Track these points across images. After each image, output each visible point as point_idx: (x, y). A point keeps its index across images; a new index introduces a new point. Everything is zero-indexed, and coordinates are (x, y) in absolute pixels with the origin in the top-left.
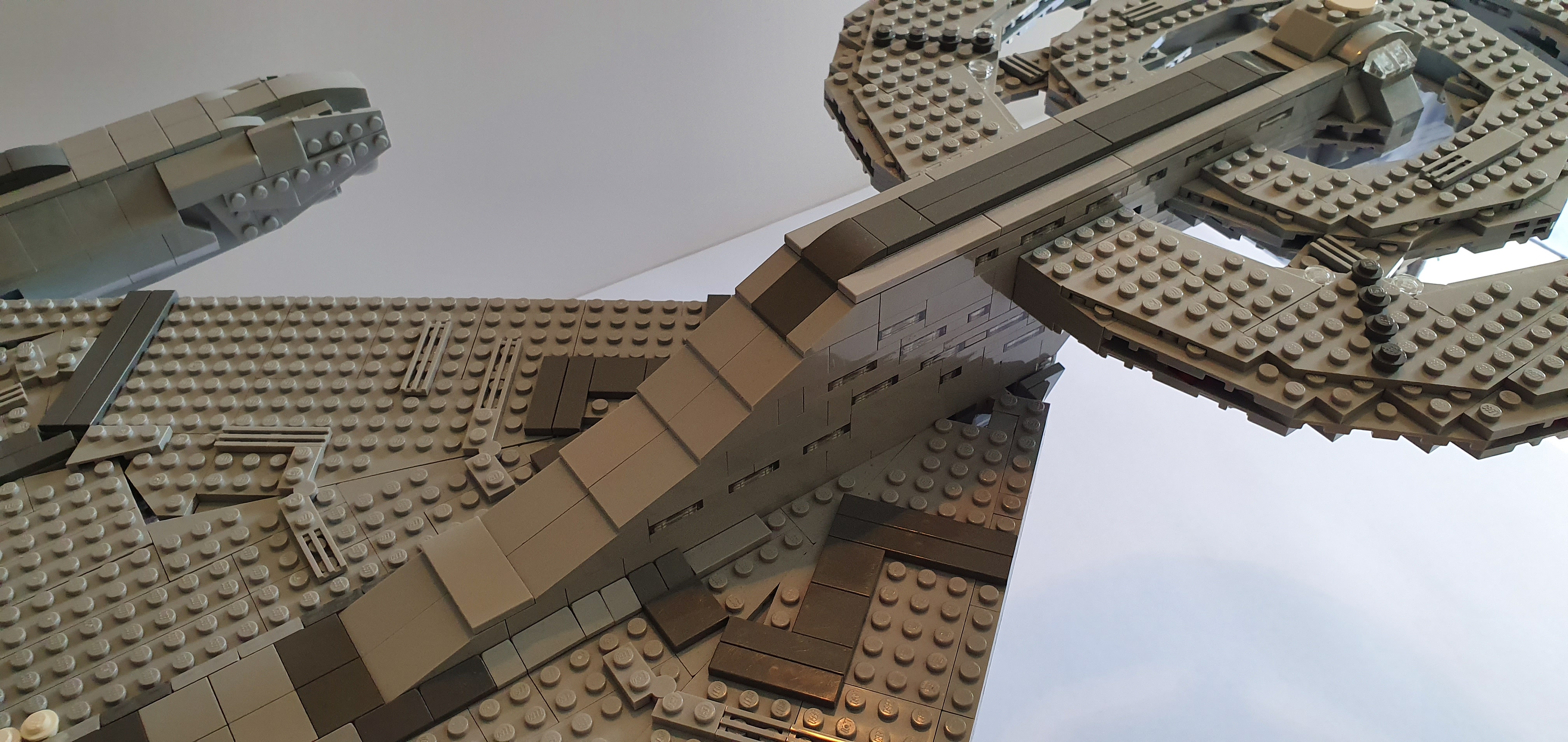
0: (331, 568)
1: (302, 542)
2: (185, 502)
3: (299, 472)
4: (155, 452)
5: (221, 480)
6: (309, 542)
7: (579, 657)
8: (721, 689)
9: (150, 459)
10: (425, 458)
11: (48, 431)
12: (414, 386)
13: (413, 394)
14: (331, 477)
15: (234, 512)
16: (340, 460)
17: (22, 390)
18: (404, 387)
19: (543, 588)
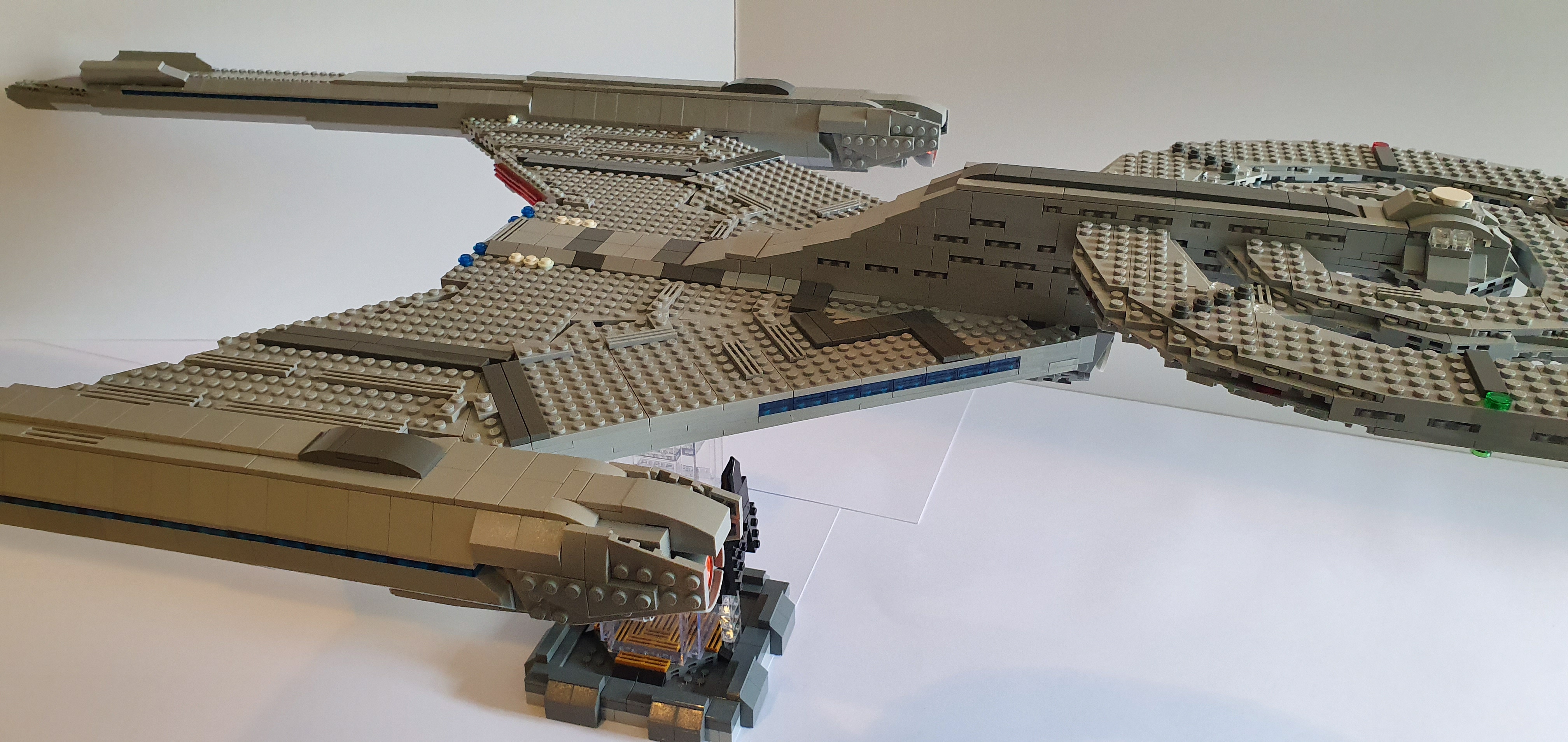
2: (702, 204)
4: (712, 189)
5: (721, 205)
6: (720, 229)
7: (756, 293)
8: (787, 323)
9: (708, 191)
11: (689, 171)
12: (818, 212)
13: (816, 214)
14: (756, 221)
15: (712, 214)
16: (765, 218)
18: (815, 211)
19: (762, 256)
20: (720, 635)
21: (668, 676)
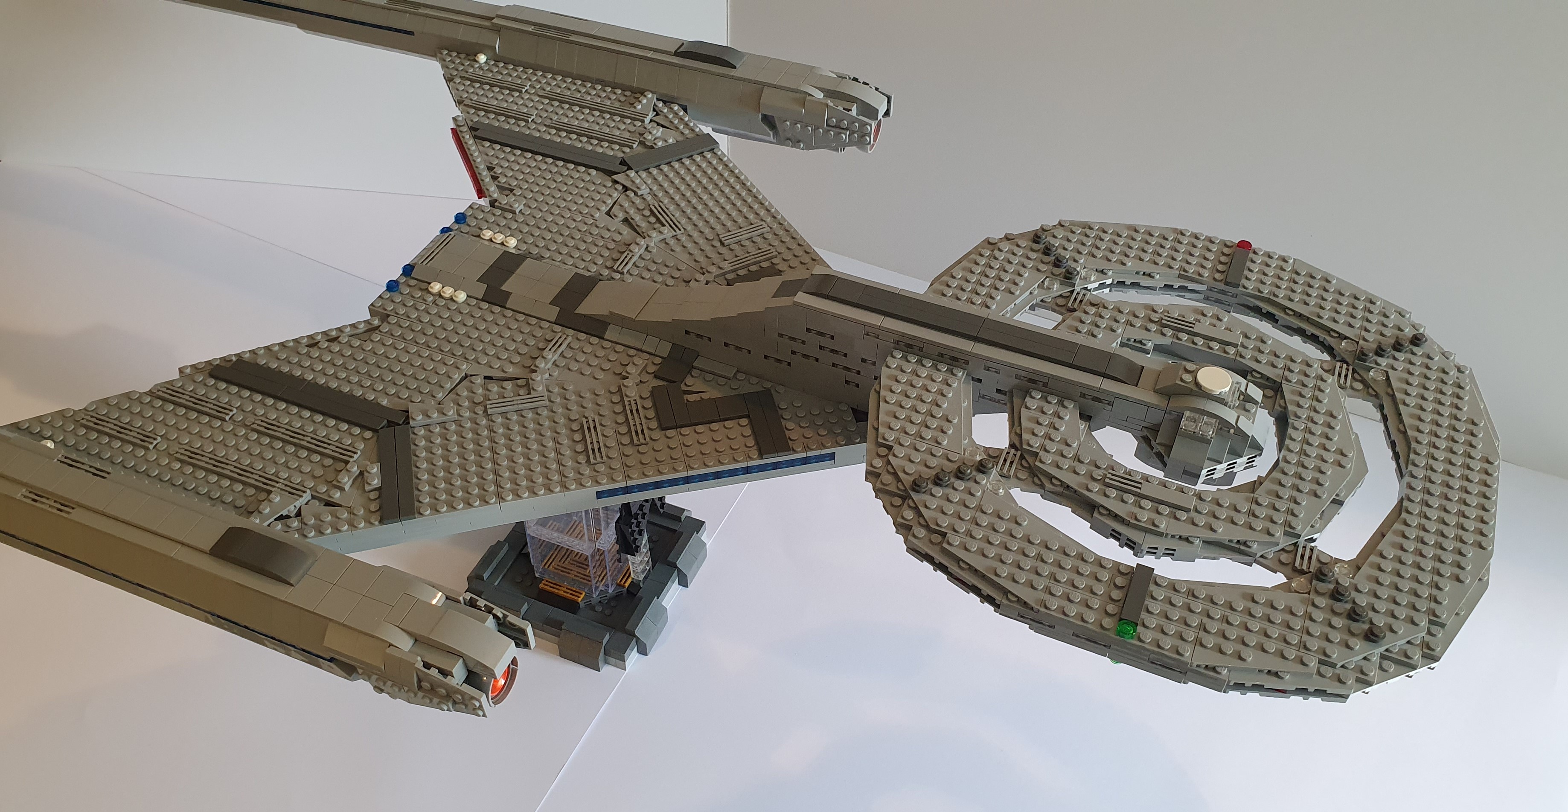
0: (620, 269)
1: (625, 254)
2: (621, 216)
3: (654, 234)
4: (636, 194)
5: (638, 218)
6: (626, 257)
7: (632, 352)
8: (646, 394)
9: (632, 195)
10: (693, 264)
11: (623, 162)
12: (723, 239)
13: (721, 241)
14: (663, 245)
15: (626, 231)
16: (672, 242)
17: (637, 143)
18: (720, 236)
19: (641, 318)
20: (630, 574)
21: (582, 605)
